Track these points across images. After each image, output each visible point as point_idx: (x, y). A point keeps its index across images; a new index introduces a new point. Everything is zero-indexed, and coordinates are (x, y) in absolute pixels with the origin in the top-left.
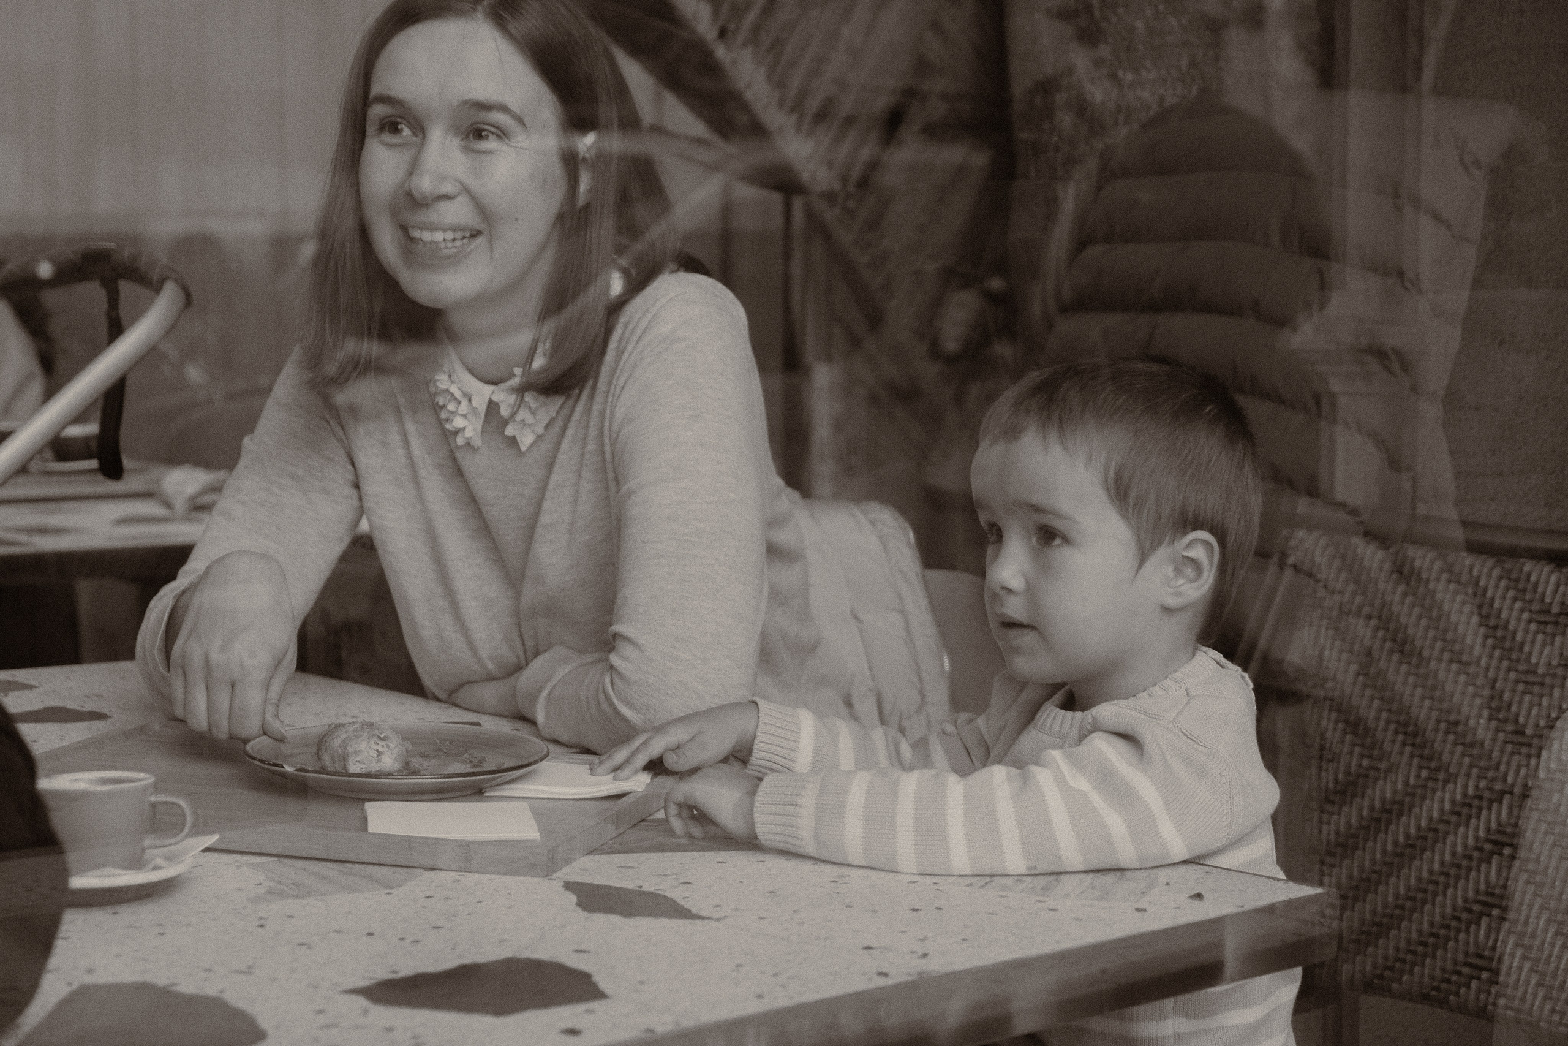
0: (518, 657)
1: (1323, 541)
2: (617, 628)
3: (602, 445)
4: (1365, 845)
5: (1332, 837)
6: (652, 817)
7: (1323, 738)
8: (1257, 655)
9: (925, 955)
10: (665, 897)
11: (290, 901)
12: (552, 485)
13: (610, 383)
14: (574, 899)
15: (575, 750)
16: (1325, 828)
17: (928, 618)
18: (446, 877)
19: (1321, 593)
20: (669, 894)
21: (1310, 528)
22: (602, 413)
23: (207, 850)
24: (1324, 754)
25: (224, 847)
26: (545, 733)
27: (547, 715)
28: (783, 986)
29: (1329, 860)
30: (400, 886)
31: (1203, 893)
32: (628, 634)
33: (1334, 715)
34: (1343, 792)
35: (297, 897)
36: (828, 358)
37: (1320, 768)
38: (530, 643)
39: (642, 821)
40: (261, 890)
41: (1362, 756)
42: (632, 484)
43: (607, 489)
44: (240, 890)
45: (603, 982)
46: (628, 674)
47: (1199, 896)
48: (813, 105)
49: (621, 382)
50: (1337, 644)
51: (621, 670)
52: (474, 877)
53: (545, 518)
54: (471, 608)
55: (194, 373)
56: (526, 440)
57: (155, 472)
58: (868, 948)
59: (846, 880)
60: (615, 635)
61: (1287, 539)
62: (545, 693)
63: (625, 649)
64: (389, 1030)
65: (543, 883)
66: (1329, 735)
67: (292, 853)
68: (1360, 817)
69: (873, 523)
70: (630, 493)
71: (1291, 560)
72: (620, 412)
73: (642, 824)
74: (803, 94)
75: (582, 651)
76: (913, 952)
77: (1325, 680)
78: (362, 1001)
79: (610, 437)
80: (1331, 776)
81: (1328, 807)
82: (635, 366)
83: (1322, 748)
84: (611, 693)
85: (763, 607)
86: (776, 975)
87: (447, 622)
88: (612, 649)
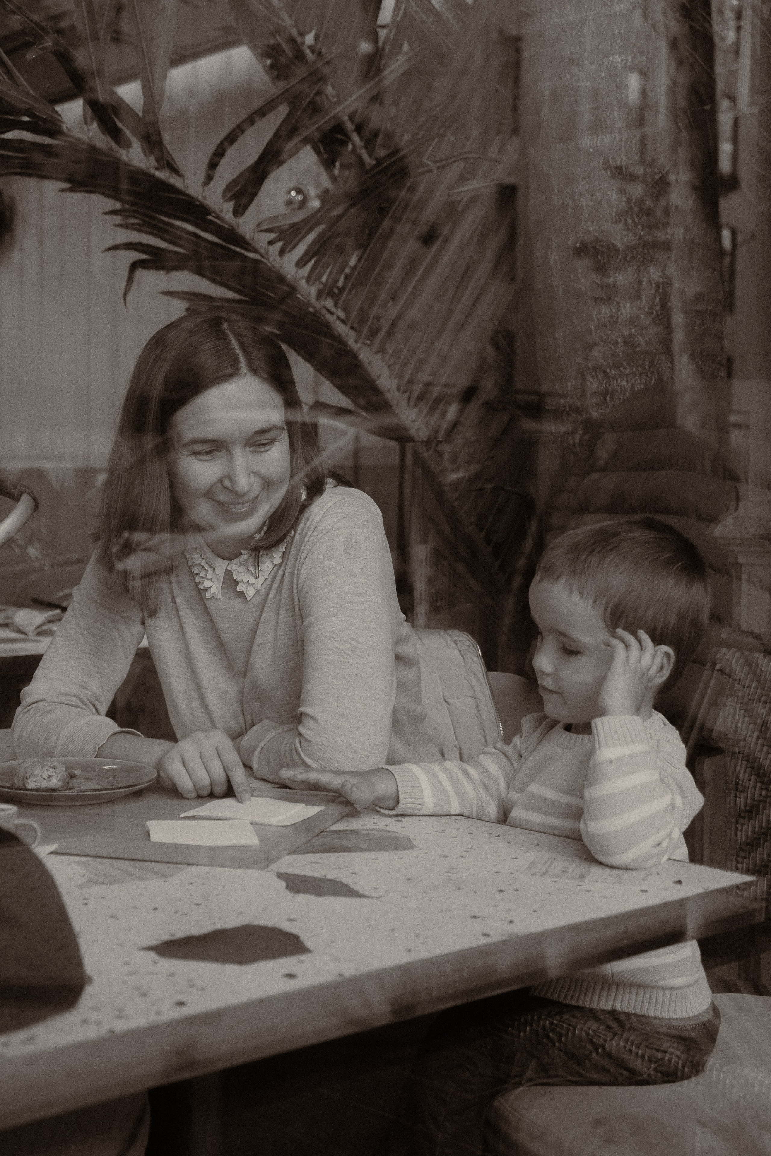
0: (241, 728)
1: (737, 655)
2: (302, 709)
3: (292, 594)
4: (764, 844)
5: (744, 839)
6: (328, 830)
7: (738, 777)
8: (697, 725)
9: (511, 922)
10: (342, 883)
11: (104, 887)
12: (262, 620)
13: (297, 555)
14: (283, 884)
15: (276, 786)
16: (739, 834)
17: (490, 701)
18: (202, 870)
19: (737, 687)
20: (344, 881)
21: (730, 647)
22: (292, 574)
23: (52, 853)
24: (738, 787)
25: (62, 851)
26: (258, 774)
27: (259, 763)
28: (423, 943)
29: (742, 854)
30: (172, 876)
31: (681, 879)
32: (310, 713)
33: (744, 763)
34: (750, 812)
35: (107, 884)
36: (424, 542)
37: (736, 797)
38: (248, 718)
39: (322, 832)
40: (84, 879)
41: (762, 789)
42: (312, 619)
43: (295, 621)
44: (70, 879)
45: (308, 942)
46: (310, 738)
47: (679, 882)
48: (418, 388)
49: (304, 554)
50: (746, 719)
51: (305, 736)
52: (219, 870)
53: (258, 640)
54: (212, 698)
55: (33, 551)
56: (250, 593)
57: (10, 611)
58: (475, 917)
59: (455, 870)
60: (302, 714)
61: (716, 654)
62: (259, 749)
63: (310, 723)
64: (172, 975)
65: (263, 873)
66: (741, 775)
67: (104, 855)
68: (761, 827)
69: (455, 642)
70: (311, 624)
71: (718, 667)
72: (304, 573)
73: (323, 834)
74: (411, 382)
75: (281, 723)
76: (504, 920)
77: (739, 741)
78: (153, 956)
79: (297, 588)
80: (743, 801)
81: (742, 821)
82: (313, 544)
83: (737, 784)
84: (300, 749)
85: (394, 694)
86: (417, 936)
87: (196, 705)
88: (300, 722)
